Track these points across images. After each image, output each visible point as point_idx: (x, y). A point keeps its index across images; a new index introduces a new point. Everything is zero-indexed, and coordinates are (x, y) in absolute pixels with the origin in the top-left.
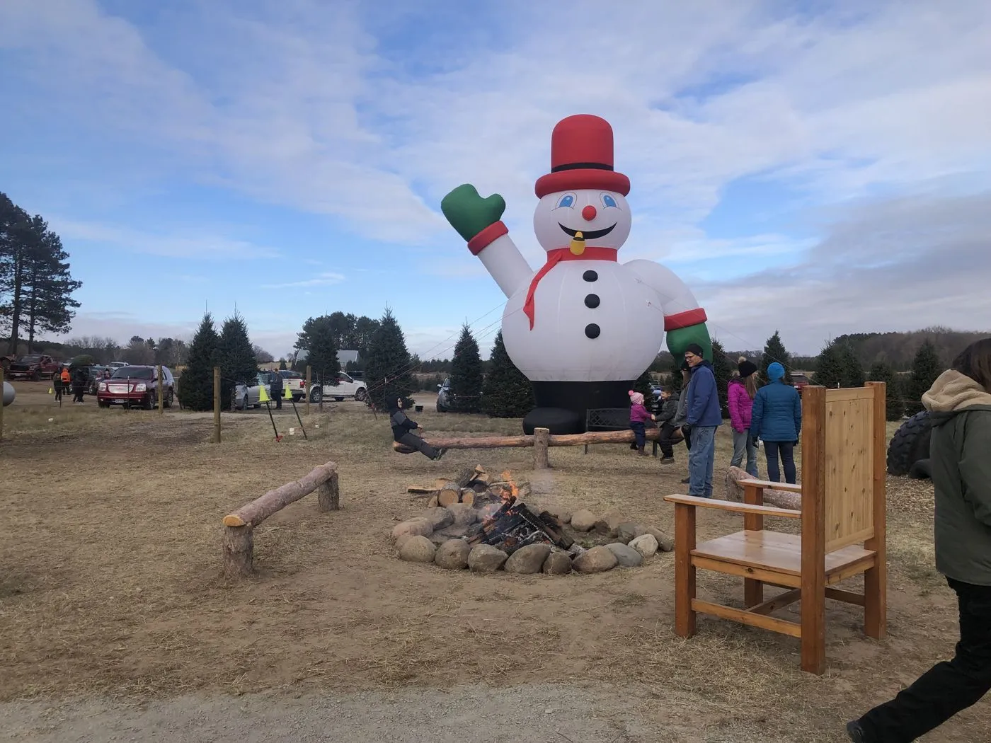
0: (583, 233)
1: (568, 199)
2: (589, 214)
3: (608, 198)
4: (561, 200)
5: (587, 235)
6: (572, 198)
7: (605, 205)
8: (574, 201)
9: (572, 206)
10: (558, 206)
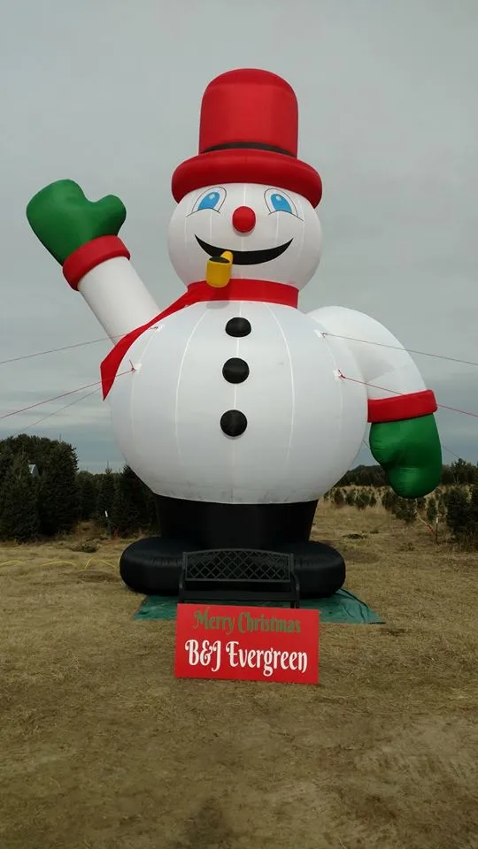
0: (234, 253)
1: (212, 197)
2: (244, 221)
3: (278, 198)
4: (202, 198)
5: (242, 258)
6: (217, 195)
7: (273, 209)
8: (220, 201)
9: (216, 208)
10: (196, 209)
